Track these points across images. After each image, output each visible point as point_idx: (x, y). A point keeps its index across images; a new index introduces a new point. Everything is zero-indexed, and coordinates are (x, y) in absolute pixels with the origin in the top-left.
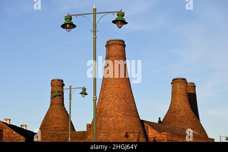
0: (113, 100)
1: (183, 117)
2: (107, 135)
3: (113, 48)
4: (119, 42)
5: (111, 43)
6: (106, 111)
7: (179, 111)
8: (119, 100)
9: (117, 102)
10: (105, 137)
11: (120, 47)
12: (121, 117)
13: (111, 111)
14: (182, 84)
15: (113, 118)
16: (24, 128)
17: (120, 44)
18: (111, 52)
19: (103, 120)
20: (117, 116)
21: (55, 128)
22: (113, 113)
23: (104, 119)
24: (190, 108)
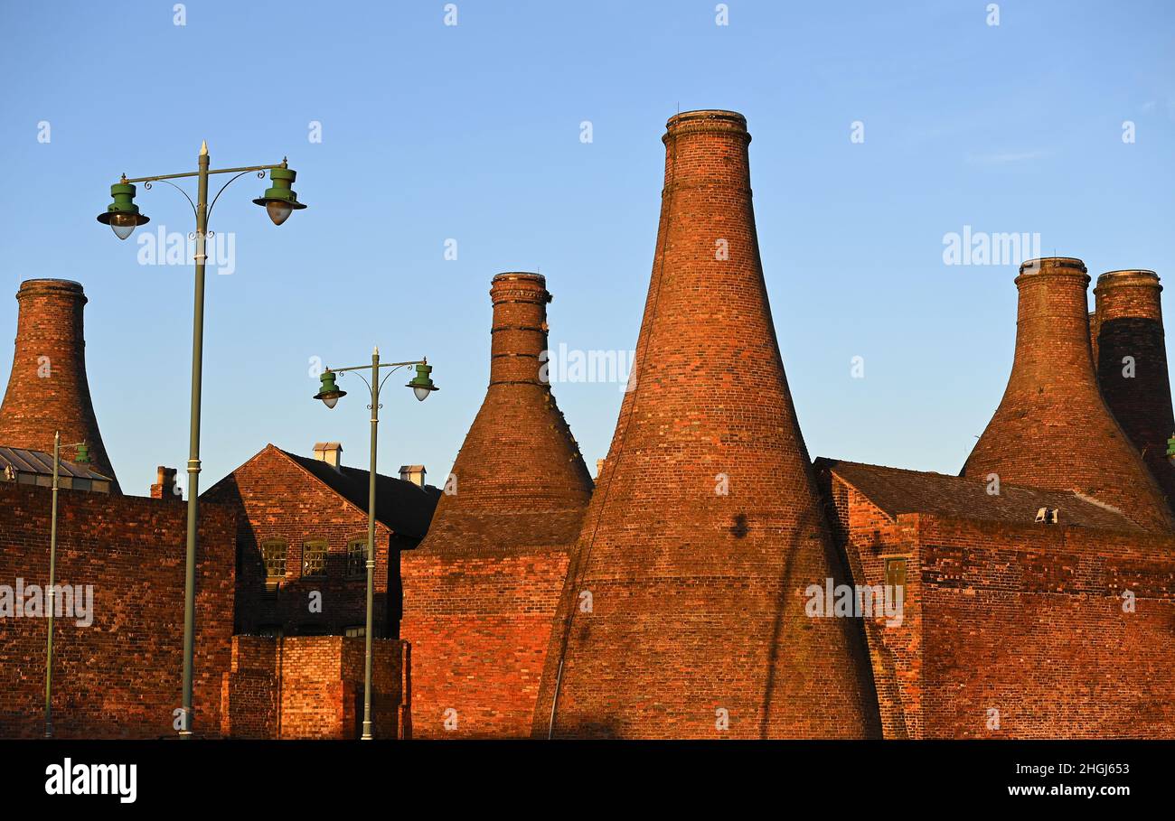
0: (681, 379)
1: (1055, 437)
2: (651, 530)
3: (691, 149)
4: (716, 125)
5: (681, 127)
6: (654, 426)
7: (1042, 408)
8: (710, 376)
9: (700, 384)
10: (644, 535)
11: (720, 145)
12: (712, 448)
13: (671, 424)
14: (1062, 284)
15: (680, 456)
16: (415, 479)
17: (720, 133)
18: (680, 169)
19: (640, 463)
20: (697, 448)
21: (503, 487)
22: (680, 434)
23: (642, 459)
24: (1094, 395)
